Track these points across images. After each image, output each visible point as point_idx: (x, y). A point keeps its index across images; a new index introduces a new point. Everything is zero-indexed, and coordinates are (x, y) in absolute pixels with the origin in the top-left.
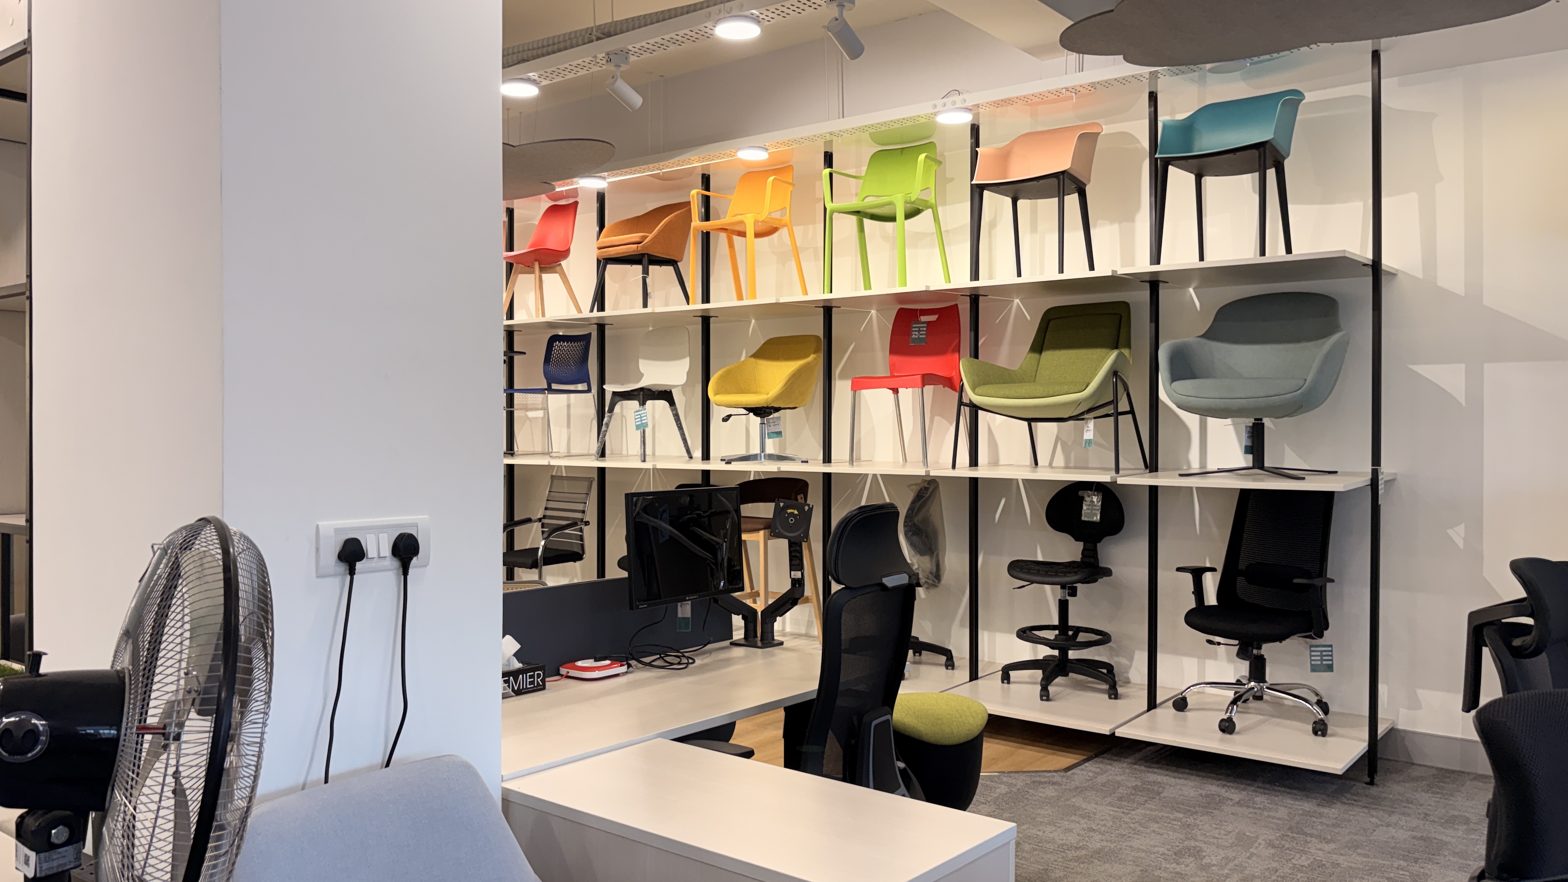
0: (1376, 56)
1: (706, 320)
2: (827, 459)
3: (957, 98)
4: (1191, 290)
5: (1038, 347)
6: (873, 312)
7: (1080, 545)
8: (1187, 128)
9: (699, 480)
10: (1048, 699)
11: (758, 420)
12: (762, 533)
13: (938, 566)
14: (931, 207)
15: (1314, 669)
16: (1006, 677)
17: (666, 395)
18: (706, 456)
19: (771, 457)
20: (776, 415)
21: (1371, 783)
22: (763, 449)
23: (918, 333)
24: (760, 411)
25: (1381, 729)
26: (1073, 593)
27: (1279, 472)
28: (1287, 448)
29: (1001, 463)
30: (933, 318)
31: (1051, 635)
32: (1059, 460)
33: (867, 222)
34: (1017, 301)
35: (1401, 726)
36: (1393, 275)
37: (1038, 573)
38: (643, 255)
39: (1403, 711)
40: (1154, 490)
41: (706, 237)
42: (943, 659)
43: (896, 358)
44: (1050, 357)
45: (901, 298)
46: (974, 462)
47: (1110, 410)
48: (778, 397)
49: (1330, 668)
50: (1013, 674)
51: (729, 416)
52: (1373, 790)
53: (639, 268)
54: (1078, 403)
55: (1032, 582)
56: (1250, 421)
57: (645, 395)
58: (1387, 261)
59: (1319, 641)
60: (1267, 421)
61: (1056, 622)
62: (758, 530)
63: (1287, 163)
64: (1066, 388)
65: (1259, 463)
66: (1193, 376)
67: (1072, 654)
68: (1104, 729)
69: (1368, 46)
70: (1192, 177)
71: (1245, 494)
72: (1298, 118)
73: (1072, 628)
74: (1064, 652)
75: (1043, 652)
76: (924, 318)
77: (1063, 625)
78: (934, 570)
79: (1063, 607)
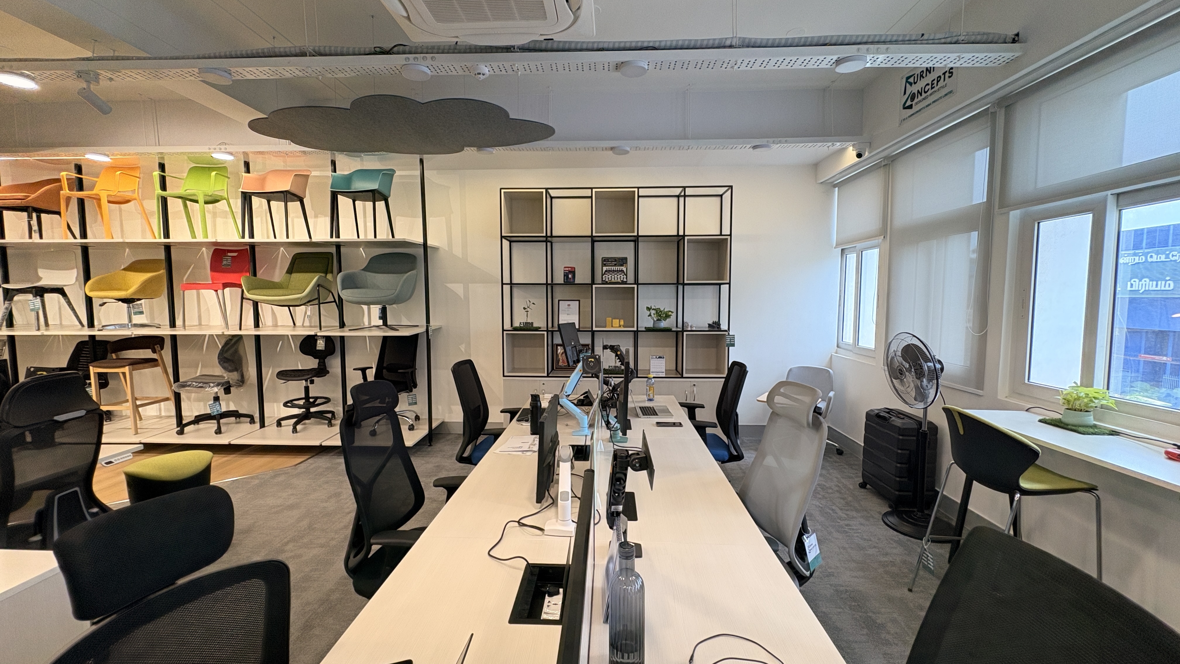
0: (422, 161)
1: (85, 250)
2: (173, 324)
3: (223, 147)
4: (361, 249)
5: (290, 271)
6: (204, 249)
7: (317, 361)
8: (348, 179)
9: (87, 339)
10: (296, 432)
11: (126, 305)
12: (127, 368)
13: (242, 376)
14: (225, 199)
15: (410, 404)
16: (279, 424)
17: (60, 291)
18: (91, 324)
19: (136, 325)
20: (138, 302)
21: (430, 445)
22: (130, 321)
23: (226, 261)
24: (126, 301)
25: (434, 425)
26: (312, 382)
27: (392, 328)
28: (403, 317)
29: (279, 324)
30: (235, 254)
31: (301, 402)
32: (307, 323)
33: (188, 202)
34: (282, 249)
35: (446, 420)
36: (436, 249)
37: (291, 375)
38: (28, 207)
39: (447, 415)
40: (342, 338)
41: (81, 203)
42: (249, 419)
43: (214, 274)
44: (294, 275)
45: (216, 244)
46: (257, 325)
47: (316, 302)
48: (135, 293)
49: (416, 403)
50: (283, 423)
51: (105, 303)
52: (430, 449)
53: (25, 214)
54: (301, 299)
55: (288, 381)
56: (380, 306)
57: (40, 292)
58: (430, 243)
59: (411, 393)
60: (387, 306)
61: (303, 396)
62: (124, 366)
63: (389, 199)
64: (294, 292)
65: (385, 323)
66: (357, 288)
67: (312, 410)
68: (317, 443)
69: (417, 157)
70: (351, 201)
71: (385, 338)
72: (394, 181)
73: (312, 398)
74: (308, 409)
75: (296, 411)
76: (229, 254)
77: (307, 397)
78: (240, 378)
79: (307, 389)
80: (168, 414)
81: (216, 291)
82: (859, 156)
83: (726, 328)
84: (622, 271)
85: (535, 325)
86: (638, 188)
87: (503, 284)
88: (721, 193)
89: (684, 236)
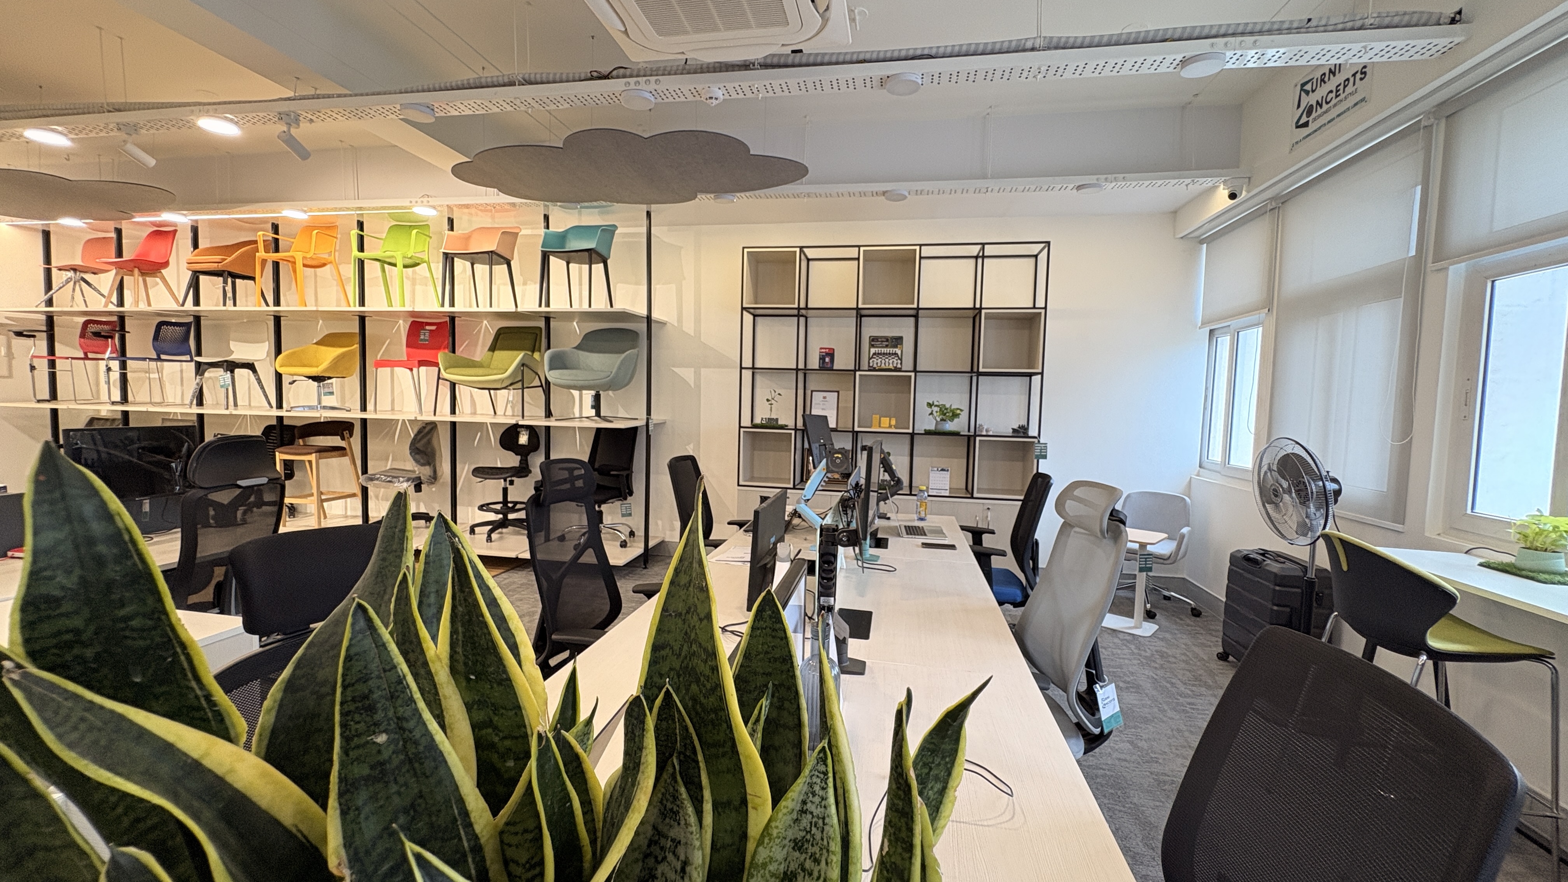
0: (649, 214)
1: (277, 320)
2: (364, 408)
3: (425, 199)
4: (575, 323)
5: (493, 349)
6: (401, 322)
7: (519, 458)
8: (563, 237)
9: (274, 422)
10: (491, 541)
11: (316, 384)
12: (314, 455)
13: (435, 472)
14: (425, 262)
15: (623, 515)
16: (472, 531)
17: (251, 366)
18: (280, 406)
19: (325, 408)
20: (329, 381)
21: (646, 568)
22: (320, 403)
23: (424, 336)
24: (315, 378)
25: (651, 544)
26: (512, 483)
27: (605, 419)
28: (620, 407)
29: (478, 412)
30: (434, 328)
31: (498, 507)
32: (509, 412)
33: (386, 266)
34: (485, 322)
35: (666, 540)
36: (663, 324)
37: (488, 474)
38: (224, 271)
39: (668, 533)
40: (548, 428)
41: (276, 265)
43: (410, 350)
44: (497, 353)
45: (413, 314)
46: (453, 412)
47: (519, 385)
48: (325, 370)
49: (630, 515)
50: (477, 529)
51: (294, 381)
52: (645, 571)
53: (221, 279)
54: (502, 380)
55: (486, 479)
56: (593, 393)
57: (231, 366)
58: (655, 315)
59: (625, 502)
60: (601, 392)
61: (501, 500)
62: (311, 453)
63: (609, 262)
64: (495, 372)
65: (598, 414)
66: (566, 368)
67: (511, 516)
68: (512, 555)
69: (644, 208)
70: (565, 263)
71: (599, 431)
72: (614, 240)
73: (511, 502)
74: (505, 516)
75: (492, 517)
76: (428, 328)
77: (505, 502)
78: (432, 474)
79: (505, 491)
80: (354, 514)
81: (411, 370)
82: (1233, 196)
83: (1036, 434)
84: (896, 354)
85: (780, 423)
86: (921, 245)
87: (741, 368)
88: (1035, 253)
89: (981, 309)
